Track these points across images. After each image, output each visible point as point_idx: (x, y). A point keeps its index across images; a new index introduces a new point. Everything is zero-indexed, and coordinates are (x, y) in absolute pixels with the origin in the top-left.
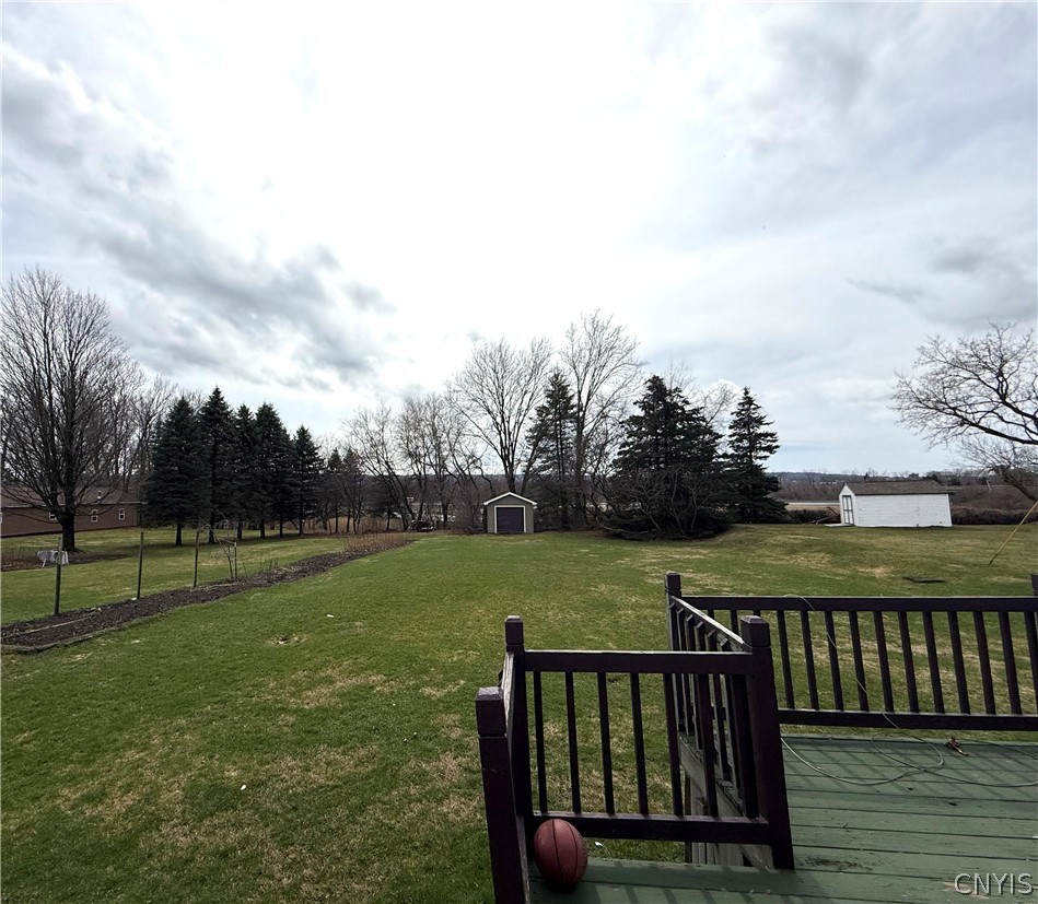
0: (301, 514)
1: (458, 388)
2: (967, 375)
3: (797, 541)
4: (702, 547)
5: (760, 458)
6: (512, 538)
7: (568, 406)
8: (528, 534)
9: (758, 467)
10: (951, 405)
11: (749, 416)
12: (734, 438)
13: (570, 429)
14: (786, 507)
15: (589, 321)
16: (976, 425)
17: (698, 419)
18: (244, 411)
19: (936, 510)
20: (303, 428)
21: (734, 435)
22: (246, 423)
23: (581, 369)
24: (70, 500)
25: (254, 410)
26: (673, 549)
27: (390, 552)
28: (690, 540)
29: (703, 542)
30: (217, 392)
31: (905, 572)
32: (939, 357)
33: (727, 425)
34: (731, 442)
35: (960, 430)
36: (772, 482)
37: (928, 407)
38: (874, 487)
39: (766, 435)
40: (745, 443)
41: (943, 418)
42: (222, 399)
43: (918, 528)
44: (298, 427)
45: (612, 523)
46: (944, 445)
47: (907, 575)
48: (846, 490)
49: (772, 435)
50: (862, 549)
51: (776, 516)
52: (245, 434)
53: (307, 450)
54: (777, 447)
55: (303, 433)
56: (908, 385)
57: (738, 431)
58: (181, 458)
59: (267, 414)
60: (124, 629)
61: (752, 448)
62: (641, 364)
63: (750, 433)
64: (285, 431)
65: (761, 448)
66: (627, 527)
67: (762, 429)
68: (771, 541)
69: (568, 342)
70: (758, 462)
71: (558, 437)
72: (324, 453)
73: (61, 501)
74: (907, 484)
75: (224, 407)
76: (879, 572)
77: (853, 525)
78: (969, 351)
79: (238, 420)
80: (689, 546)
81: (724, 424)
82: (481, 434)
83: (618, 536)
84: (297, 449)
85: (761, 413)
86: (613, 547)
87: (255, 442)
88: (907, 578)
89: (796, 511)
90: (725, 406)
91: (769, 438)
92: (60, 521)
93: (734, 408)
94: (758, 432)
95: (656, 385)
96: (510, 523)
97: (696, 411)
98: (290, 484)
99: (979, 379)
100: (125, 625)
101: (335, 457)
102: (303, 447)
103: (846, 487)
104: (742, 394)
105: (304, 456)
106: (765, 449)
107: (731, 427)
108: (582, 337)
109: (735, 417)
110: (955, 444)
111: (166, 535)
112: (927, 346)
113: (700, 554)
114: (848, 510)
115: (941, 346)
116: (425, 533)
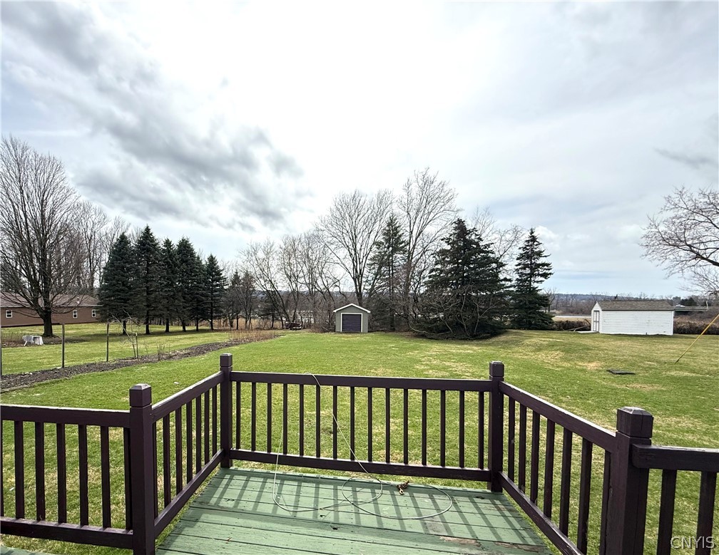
0: (212, 316)
1: (323, 228)
2: (702, 219)
3: (545, 343)
4: (477, 345)
5: (538, 282)
6: (350, 335)
7: (398, 241)
8: (363, 333)
9: (534, 288)
10: (688, 243)
11: (532, 250)
12: (519, 267)
13: (399, 258)
14: (553, 319)
15: (420, 176)
16: (706, 259)
17: (488, 252)
18: (168, 243)
19: (664, 322)
20: (212, 256)
21: (519, 264)
22: (169, 252)
23: (413, 214)
24: (46, 302)
25: (175, 243)
26: (452, 346)
27: (258, 343)
28: (472, 340)
29: (481, 342)
30: (148, 230)
31: (611, 366)
32: (682, 204)
33: (515, 257)
34: (517, 270)
35: (693, 262)
36: (545, 301)
37: (670, 245)
38: (617, 305)
39: (543, 265)
40: (528, 271)
41: (682, 253)
42: (151, 234)
43: (646, 336)
44: (208, 256)
45: (420, 327)
46: (680, 274)
47: (609, 369)
48: (597, 307)
49: (547, 265)
50: (588, 349)
51: (544, 325)
52: (169, 260)
53: (215, 272)
54: (550, 274)
55: (212, 259)
56: (656, 227)
57: (523, 262)
58: (123, 276)
59: (185, 246)
60: (34, 387)
61: (532, 275)
62: (458, 211)
63: (531, 264)
64: (198, 258)
65: (539, 275)
66: (430, 330)
67: (541, 261)
68: (527, 342)
69: (404, 194)
70: (535, 285)
71: (389, 264)
72: (228, 274)
73: (41, 302)
74: (644, 303)
75: (152, 240)
76: (592, 366)
77: (598, 332)
78: (706, 200)
79: (164, 250)
80: (467, 344)
81: (514, 257)
82: (339, 262)
83: (423, 336)
84: (207, 271)
85: (541, 248)
86: (413, 343)
87: (175, 266)
88: (609, 371)
89: (561, 322)
90: (515, 243)
91: (546, 267)
92: (41, 317)
93: (522, 244)
94: (538, 262)
95: (460, 226)
96: (351, 325)
97: (488, 245)
98: (202, 295)
99: (712, 223)
100: (36, 384)
101: (236, 277)
102: (212, 269)
103: (597, 304)
104: (528, 234)
105: (213, 276)
106: (542, 275)
107: (518, 259)
108: (415, 190)
109: (521, 251)
110: (688, 273)
111: (116, 327)
112: (673, 196)
113: (472, 349)
114: (596, 322)
115: (684, 196)
116: (294, 331)
